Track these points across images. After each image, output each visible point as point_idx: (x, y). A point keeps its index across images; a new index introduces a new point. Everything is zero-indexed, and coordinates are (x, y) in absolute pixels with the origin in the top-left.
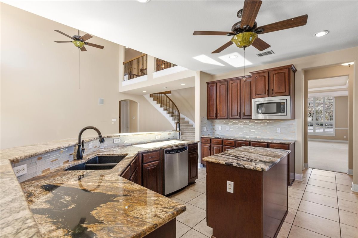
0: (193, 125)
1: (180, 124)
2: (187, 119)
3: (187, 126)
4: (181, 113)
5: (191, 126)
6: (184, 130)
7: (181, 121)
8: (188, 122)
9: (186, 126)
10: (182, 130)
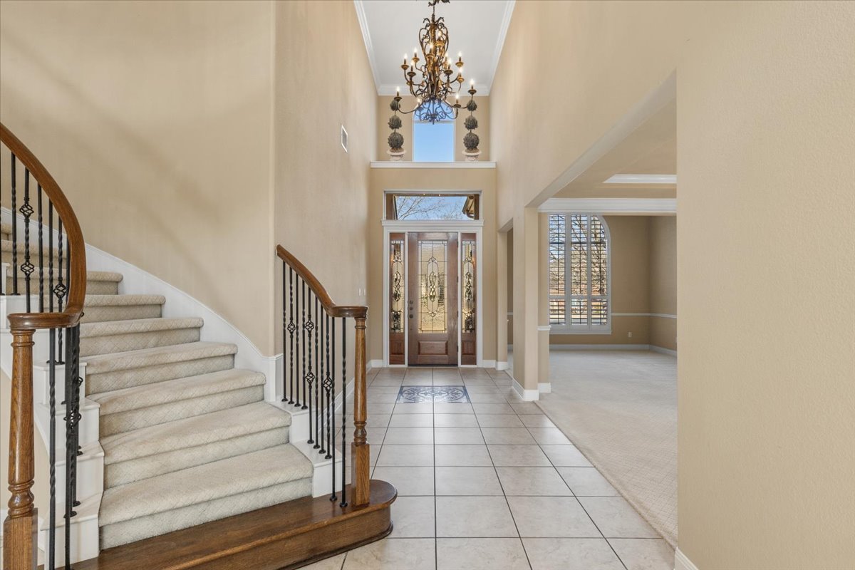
0: (198, 328)
1: (85, 329)
2: (138, 284)
3: (153, 339)
4: (90, 243)
5: (182, 335)
6: (128, 376)
7: (89, 299)
8: (158, 306)
9: (140, 340)
10: (109, 381)
